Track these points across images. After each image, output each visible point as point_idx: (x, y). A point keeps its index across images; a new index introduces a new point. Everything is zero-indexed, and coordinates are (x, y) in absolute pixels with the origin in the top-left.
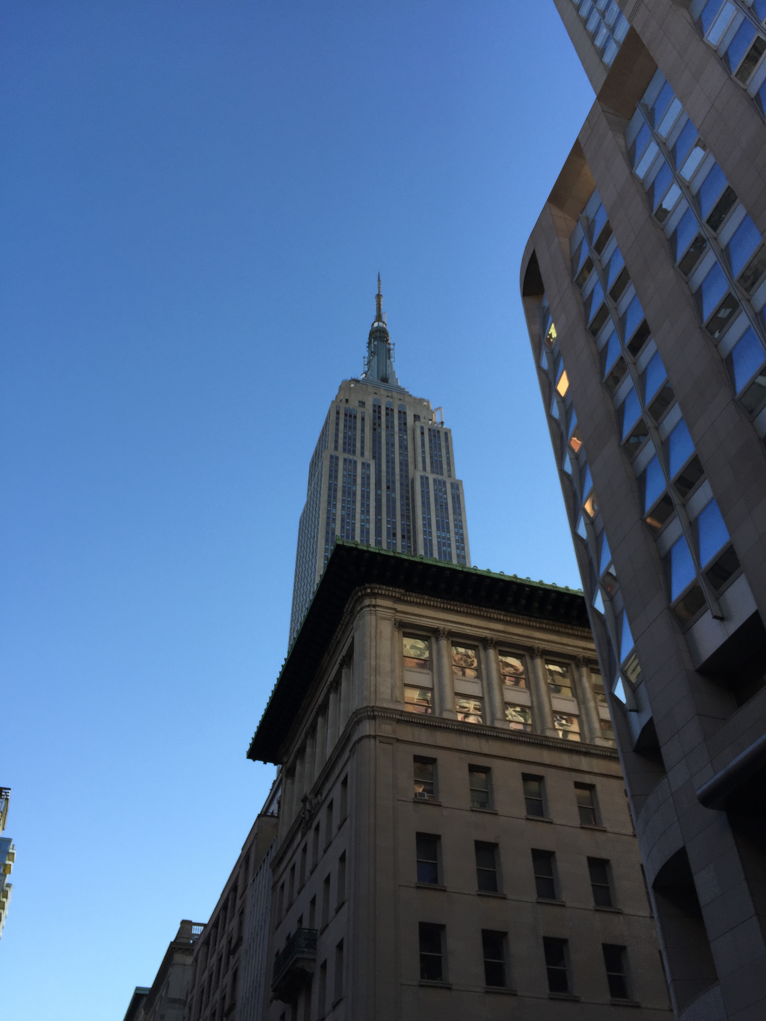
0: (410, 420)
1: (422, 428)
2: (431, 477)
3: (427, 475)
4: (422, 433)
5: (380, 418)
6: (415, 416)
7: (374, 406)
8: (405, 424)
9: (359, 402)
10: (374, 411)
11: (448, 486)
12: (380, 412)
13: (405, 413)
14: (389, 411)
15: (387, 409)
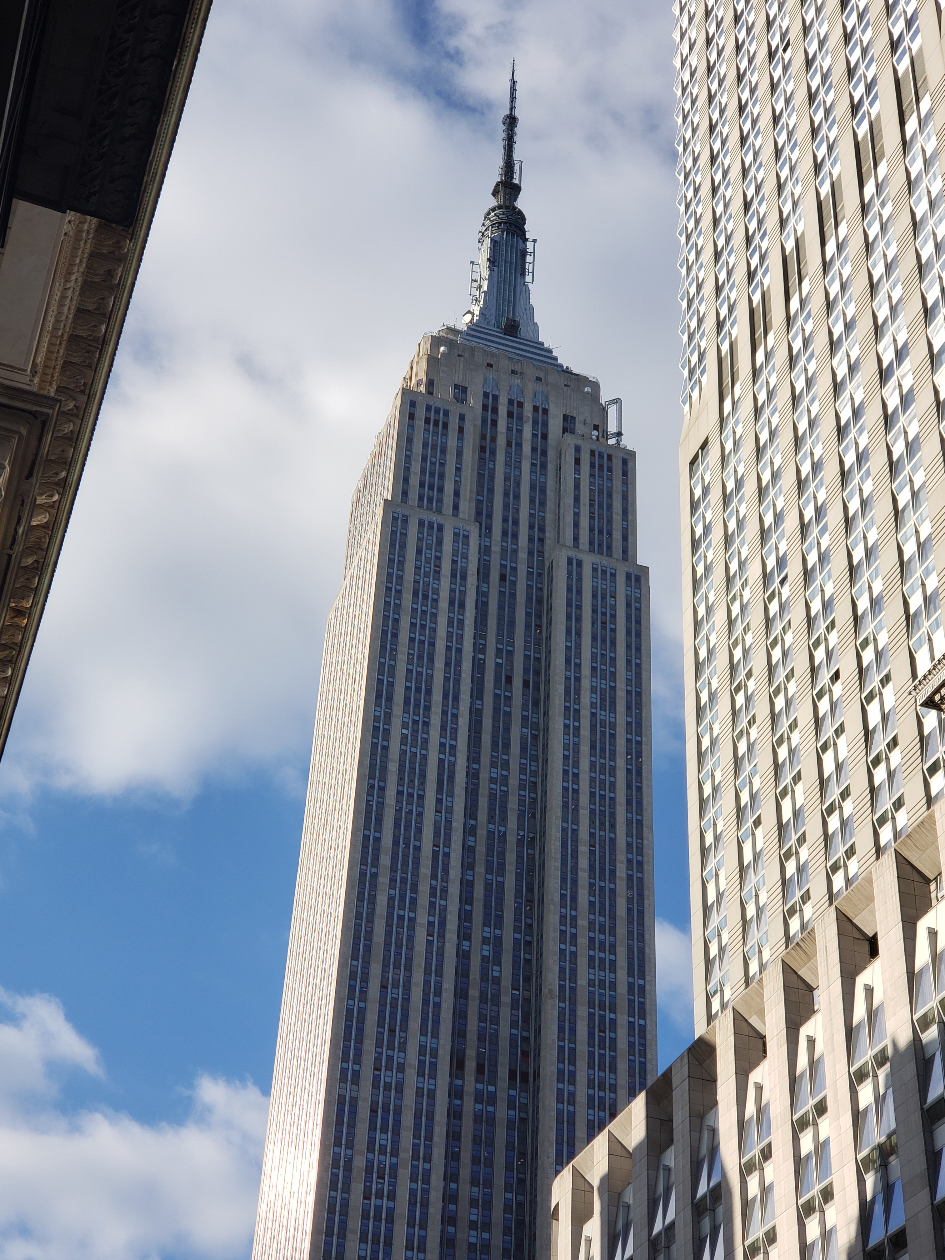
0: (555, 425)
1: (578, 449)
2: (588, 560)
3: (580, 556)
4: (577, 461)
5: (494, 423)
6: (565, 417)
7: (486, 395)
8: (545, 437)
9: (456, 387)
10: (485, 408)
11: (621, 580)
12: (495, 411)
13: (545, 411)
14: (516, 406)
15: (511, 402)
